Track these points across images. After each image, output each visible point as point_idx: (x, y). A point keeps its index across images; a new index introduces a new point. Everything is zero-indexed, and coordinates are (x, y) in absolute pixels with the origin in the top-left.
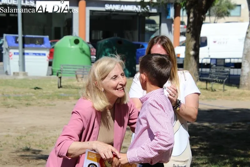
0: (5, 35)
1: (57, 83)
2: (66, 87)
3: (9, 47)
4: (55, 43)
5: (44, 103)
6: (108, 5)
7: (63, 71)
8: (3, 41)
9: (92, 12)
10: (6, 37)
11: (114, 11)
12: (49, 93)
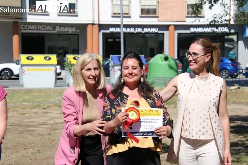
0: (111, 56)
3: (114, 65)
4: (149, 60)
6: (193, 28)
7: (155, 82)
8: (110, 60)
9: (179, 34)
10: (112, 57)
11: (198, 32)
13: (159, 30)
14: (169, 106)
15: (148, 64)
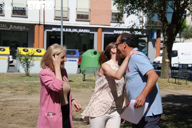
1: (82, 78)
2: (88, 80)
4: (82, 53)
5: (74, 90)
6: (116, 31)
7: (86, 70)
9: (105, 35)
11: (119, 34)
12: (77, 84)
13: (90, 31)
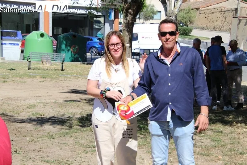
1: (27, 66)
2: (34, 69)
4: (26, 36)
5: (17, 80)
7: (32, 57)
9: (54, 13)
12: (21, 73)
13: (34, 8)
14: (45, 80)
15: (25, 39)
